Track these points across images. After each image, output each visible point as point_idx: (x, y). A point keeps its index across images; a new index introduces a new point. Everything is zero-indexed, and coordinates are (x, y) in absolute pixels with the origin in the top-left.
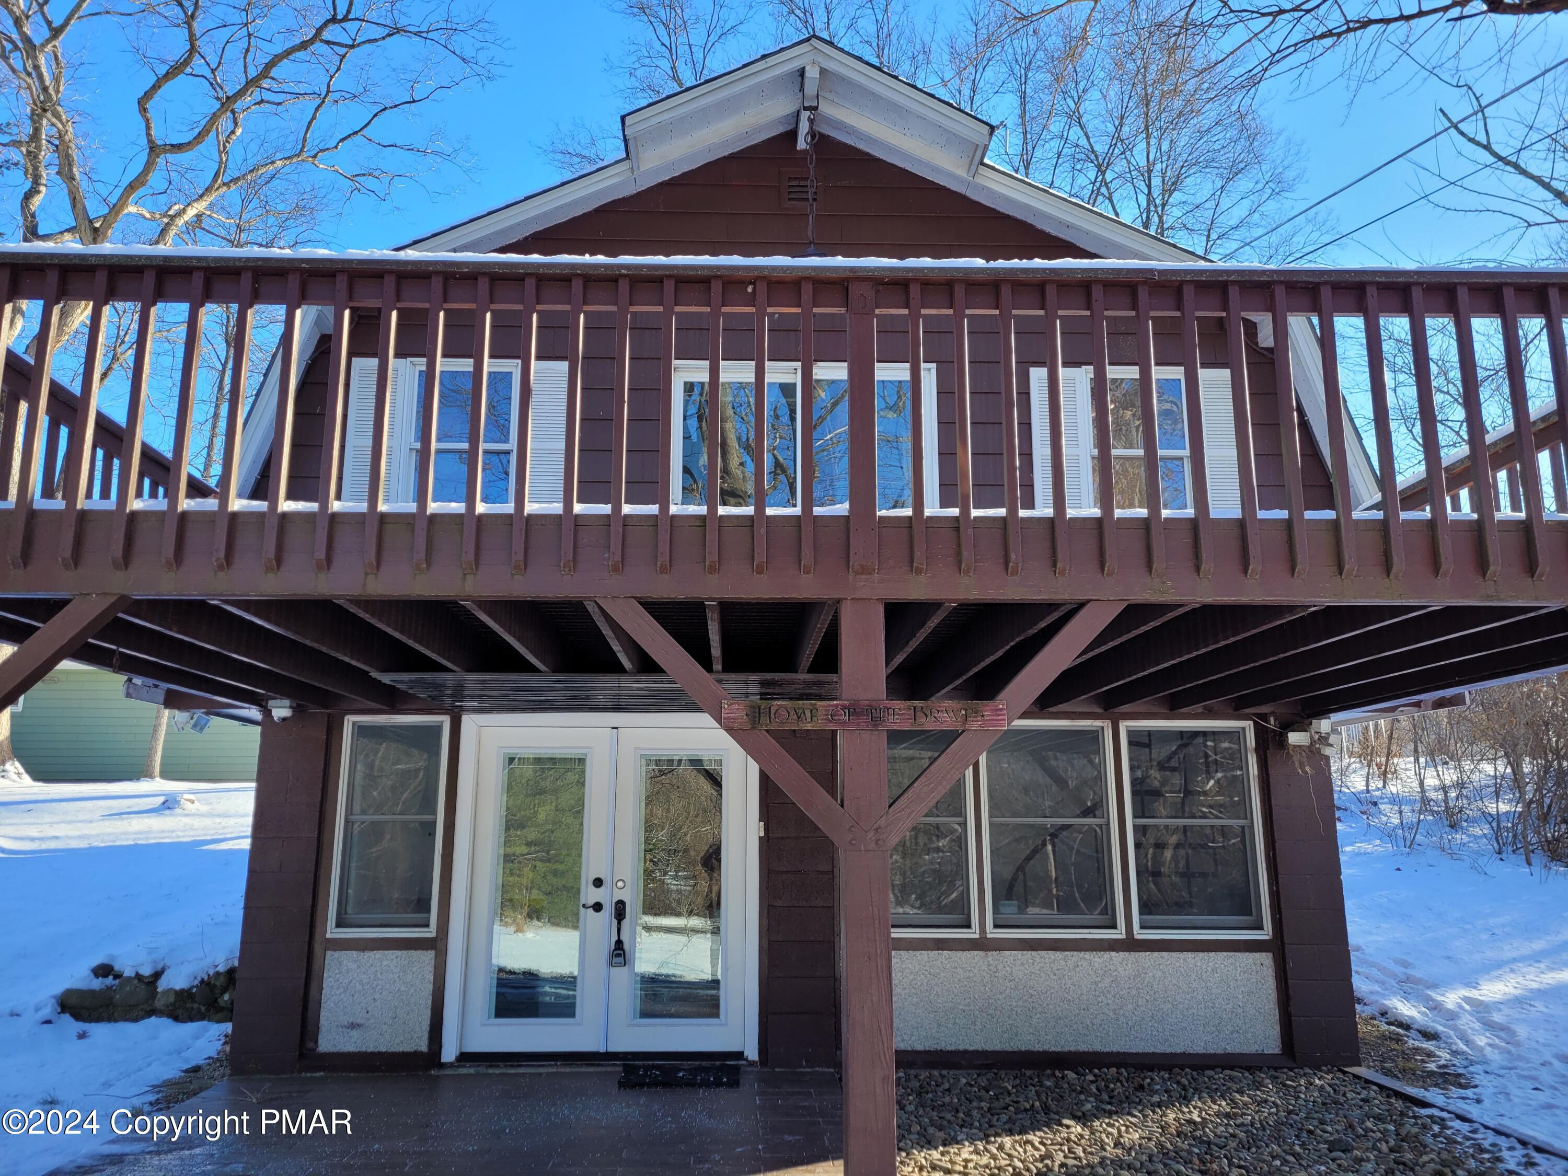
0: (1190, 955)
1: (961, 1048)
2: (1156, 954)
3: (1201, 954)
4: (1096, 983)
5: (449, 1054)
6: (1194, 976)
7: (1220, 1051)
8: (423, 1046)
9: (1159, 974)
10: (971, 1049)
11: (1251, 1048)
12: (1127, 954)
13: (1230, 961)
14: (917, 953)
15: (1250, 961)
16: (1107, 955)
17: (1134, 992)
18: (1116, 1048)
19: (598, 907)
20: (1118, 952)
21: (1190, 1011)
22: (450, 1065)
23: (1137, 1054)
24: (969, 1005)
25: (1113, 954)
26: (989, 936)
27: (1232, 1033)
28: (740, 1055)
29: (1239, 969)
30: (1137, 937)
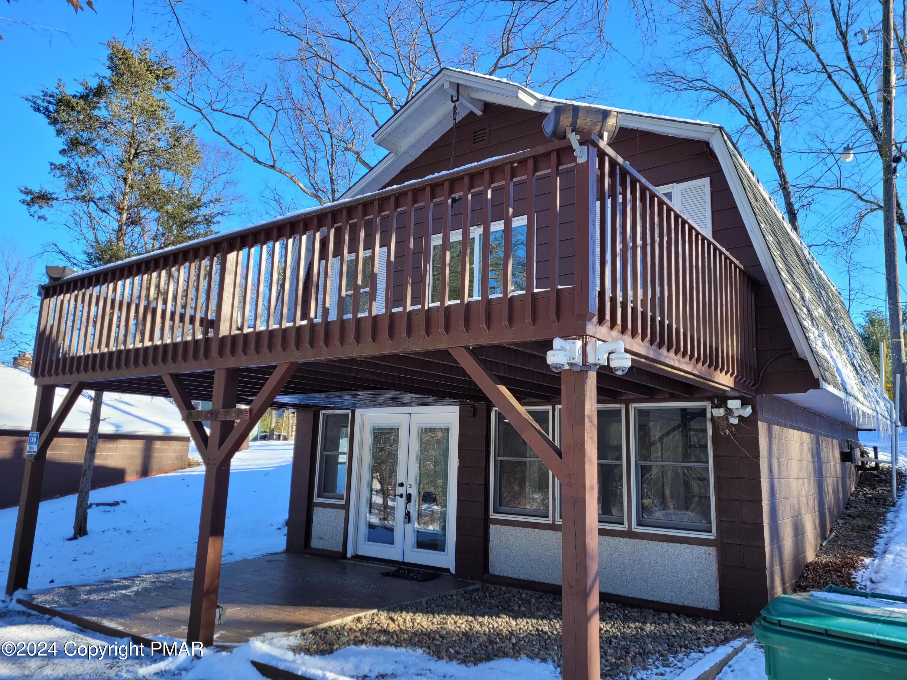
0: (665, 544)
1: (542, 581)
2: (645, 541)
3: (672, 544)
4: (611, 555)
5: (349, 554)
6: (666, 557)
7: (680, 604)
8: (340, 549)
9: (647, 553)
10: (547, 582)
11: (700, 605)
12: (628, 539)
13: (689, 550)
14: (523, 529)
15: (702, 551)
16: (618, 539)
17: (632, 562)
18: (620, 592)
19: (401, 496)
20: (623, 538)
21: (663, 578)
22: (349, 559)
23: (632, 598)
24: (546, 559)
25: (621, 539)
26: (556, 523)
27: (688, 594)
28: (448, 570)
29: (695, 556)
30: (634, 530)
